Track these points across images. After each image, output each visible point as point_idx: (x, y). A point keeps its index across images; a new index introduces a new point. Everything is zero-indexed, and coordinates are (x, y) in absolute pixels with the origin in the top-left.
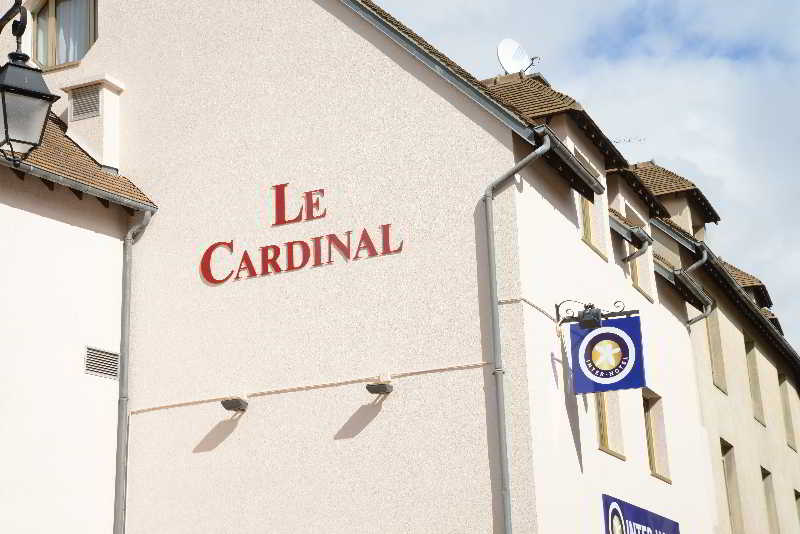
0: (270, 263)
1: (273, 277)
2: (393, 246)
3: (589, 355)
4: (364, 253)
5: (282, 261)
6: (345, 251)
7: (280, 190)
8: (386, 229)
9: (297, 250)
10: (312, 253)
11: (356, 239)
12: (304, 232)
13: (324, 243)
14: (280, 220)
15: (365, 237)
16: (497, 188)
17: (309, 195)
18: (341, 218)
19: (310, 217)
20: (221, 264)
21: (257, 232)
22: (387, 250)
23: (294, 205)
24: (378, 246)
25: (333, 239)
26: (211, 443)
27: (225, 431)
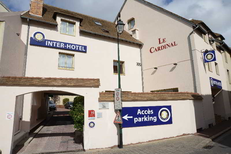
0: (159, 49)
1: (159, 51)
2: (176, 44)
3: (207, 57)
4: (172, 46)
5: (161, 49)
6: (169, 46)
7: (159, 39)
8: (175, 42)
9: (162, 47)
10: (164, 47)
11: (170, 45)
12: (163, 44)
13: (166, 46)
14: (160, 43)
15: (172, 44)
16: (191, 34)
17: (163, 39)
18: (168, 42)
19: (164, 42)
20: (153, 50)
21: (157, 45)
22: (175, 45)
23: (161, 41)
24: (174, 44)
25: (167, 45)
26: (153, 74)
27: (155, 72)
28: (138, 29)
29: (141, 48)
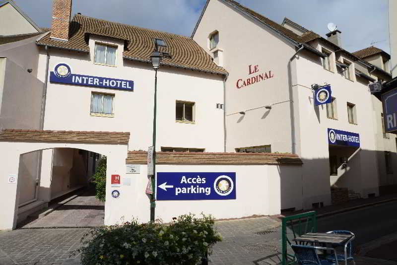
0: (249, 83)
1: (249, 85)
2: (271, 76)
3: (319, 96)
4: (266, 78)
5: (251, 82)
6: (262, 78)
7: (250, 66)
8: (270, 72)
9: (253, 79)
10: (256, 79)
11: (264, 76)
12: (254, 75)
13: (258, 77)
14: (250, 73)
15: (266, 75)
16: (292, 59)
17: (255, 67)
18: (262, 71)
19: (256, 72)
20: (241, 83)
21: (246, 76)
22: (270, 77)
23: (253, 69)
24: (269, 76)
25: (260, 76)
26: (239, 121)
27: (242, 118)
28: (223, 50)
29: (225, 80)
